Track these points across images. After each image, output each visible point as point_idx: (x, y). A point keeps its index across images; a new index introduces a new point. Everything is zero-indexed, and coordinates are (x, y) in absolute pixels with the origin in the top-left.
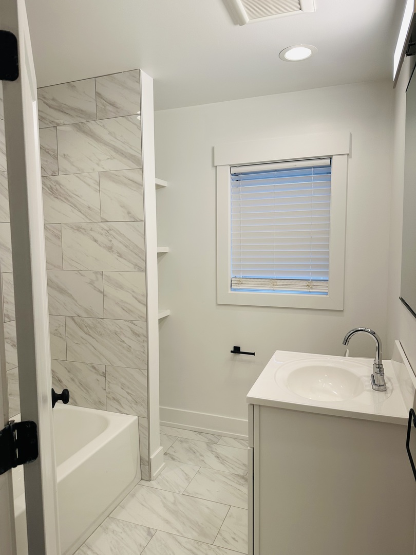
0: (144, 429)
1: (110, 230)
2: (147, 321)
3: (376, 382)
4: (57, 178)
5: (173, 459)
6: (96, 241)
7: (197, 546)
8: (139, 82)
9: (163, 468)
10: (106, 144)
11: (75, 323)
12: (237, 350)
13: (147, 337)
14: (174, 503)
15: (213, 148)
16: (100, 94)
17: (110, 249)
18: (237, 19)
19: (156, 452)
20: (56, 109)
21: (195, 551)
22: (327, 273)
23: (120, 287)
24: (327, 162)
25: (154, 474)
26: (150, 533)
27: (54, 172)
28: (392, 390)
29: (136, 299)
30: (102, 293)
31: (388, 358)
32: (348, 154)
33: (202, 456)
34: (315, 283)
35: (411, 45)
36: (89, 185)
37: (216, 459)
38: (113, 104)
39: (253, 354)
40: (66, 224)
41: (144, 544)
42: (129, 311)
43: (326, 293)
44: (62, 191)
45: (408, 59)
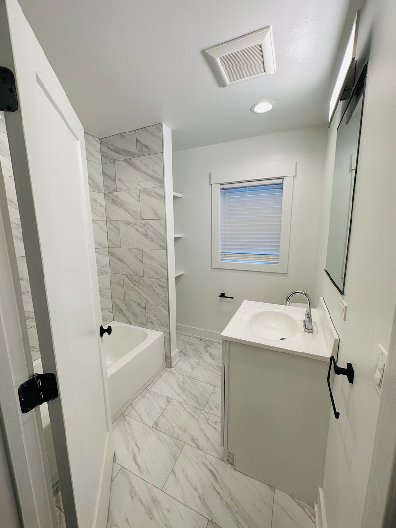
0: (167, 339)
1: (146, 224)
2: (168, 279)
3: (306, 327)
4: (116, 193)
5: (185, 355)
6: (138, 231)
7: (194, 410)
8: (162, 131)
9: (179, 361)
10: (143, 172)
11: (129, 279)
12: (223, 295)
13: (168, 289)
14: (183, 383)
15: (210, 173)
16: (139, 140)
17: (146, 236)
18: (221, 83)
19: (174, 352)
20: (114, 151)
21: (193, 413)
22: (278, 251)
23: (152, 258)
24: (280, 181)
25: (173, 364)
26: (168, 401)
27: (114, 190)
28: (317, 332)
29: (161, 266)
30: (142, 262)
31: (315, 308)
32: (294, 176)
33: (201, 354)
34: (271, 257)
35: (346, 90)
36: (134, 198)
37: (209, 356)
38: (146, 147)
39: (233, 298)
40: (122, 221)
41: (164, 407)
42: (157, 273)
43: (277, 263)
44: (119, 201)
45: (341, 102)
